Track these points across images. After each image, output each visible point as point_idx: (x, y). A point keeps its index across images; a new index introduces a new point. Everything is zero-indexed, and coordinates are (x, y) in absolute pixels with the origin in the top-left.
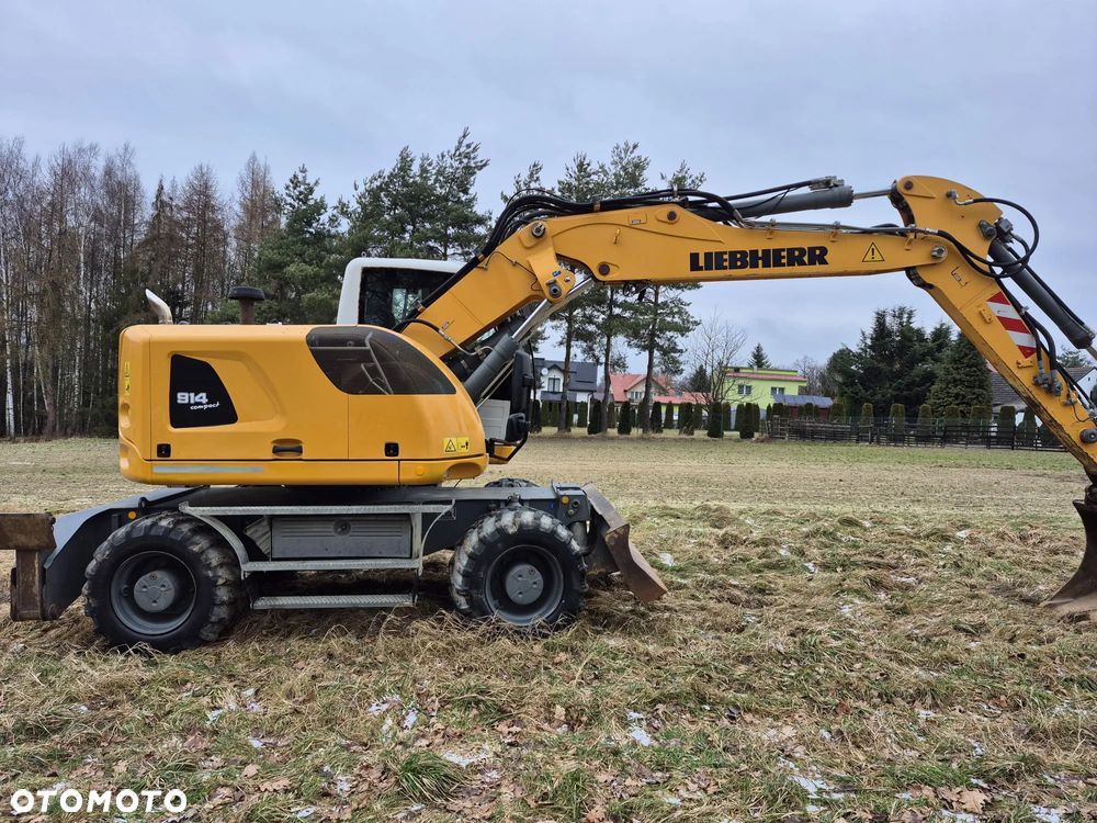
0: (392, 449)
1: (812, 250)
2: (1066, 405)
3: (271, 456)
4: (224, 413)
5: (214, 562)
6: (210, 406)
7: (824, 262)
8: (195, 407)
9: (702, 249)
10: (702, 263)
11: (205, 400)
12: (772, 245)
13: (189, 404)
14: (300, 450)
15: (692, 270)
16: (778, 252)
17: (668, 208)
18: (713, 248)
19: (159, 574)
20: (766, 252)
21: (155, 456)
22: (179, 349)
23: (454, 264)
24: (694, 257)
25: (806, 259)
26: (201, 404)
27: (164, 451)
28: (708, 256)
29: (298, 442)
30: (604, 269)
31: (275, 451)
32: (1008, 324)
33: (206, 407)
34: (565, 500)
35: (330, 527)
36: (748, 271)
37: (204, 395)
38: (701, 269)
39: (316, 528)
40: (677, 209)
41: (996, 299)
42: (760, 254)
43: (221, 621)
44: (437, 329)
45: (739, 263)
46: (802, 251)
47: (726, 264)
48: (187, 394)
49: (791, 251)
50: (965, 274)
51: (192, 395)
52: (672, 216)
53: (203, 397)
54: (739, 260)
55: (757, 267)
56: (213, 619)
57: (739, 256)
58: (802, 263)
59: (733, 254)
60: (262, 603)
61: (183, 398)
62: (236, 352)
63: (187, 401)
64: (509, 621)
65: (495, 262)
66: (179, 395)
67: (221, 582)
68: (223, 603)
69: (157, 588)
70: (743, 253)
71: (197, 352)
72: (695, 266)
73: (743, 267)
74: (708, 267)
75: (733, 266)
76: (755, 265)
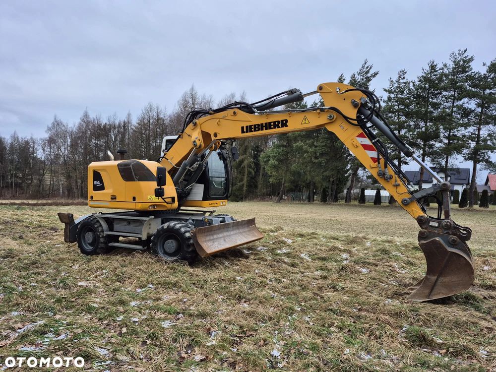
0: (134, 199)
1: (282, 121)
2: (394, 186)
3: (110, 200)
4: (103, 187)
5: (100, 231)
7: (287, 126)
9: (245, 125)
10: (245, 130)
12: (268, 121)
13: (96, 185)
14: (116, 198)
16: (270, 123)
17: (233, 110)
18: (249, 124)
19: (90, 233)
20: (266, 124)
21: (90, 199)
22: (95, 169)
23: (175, 137)
24: (243, 128)
25: (280, 125)
27: (92, 198)
28: (247, 127)
29: (116, 196)
30: (216, 135)
31: (112, 199)
33: (99, 185)
34: (206, 220)
35: (126, 223)
36: (260, 132)
38: (244, 132)
39: (123, 223)
40: (237, 110)
42: (264, 125)
43: (102, 248)
44: (168, 160)
45: (257, 129)
46: (278, 122)
47: (253, 130)
49: (275, 122)
51: (97, 182)
52: (235, 113)
53: (99, 183)
56: (99, 247)
58: (279, 127)
59: (255, 126)
60: (110, 244)
62: (105, 169)
65: (185, 135)
66: (95, 182)
67: (101, 236)
68: (101, 243)
69: (89, 237)
70: (258, 125)
71: (98, 170)
72: (243, 132)
73: (259, 130)
74: (247, 132)
75: (255, 131)
76: (262, 130)
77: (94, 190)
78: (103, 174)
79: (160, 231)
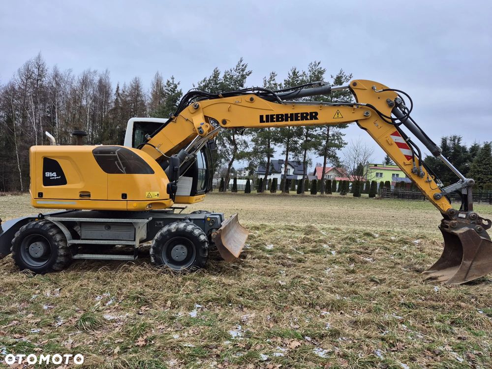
0: (124, 196)
1: (311, 113)
2: (427, 182)
3: (79, 198)
4: (62, 181)
5: (58, 239)
7: (317, 119)
8: (52, 178)
9: (265, 114)
10: (265, 119)
11: (55, 175)
12: (294, 112)
13: (50, 177)
14: (89, 196)
15: (260, 122)
16: (297, 114)
17: (250, 96)
18: (269, 113)
19: (38, 243)
20: (292, 115)
21: (37, 197)
22: (46, 155)
23: (164, 120)
24: (261, 117)
25: (309, 117)
26: (54, 177)
27: (40, 195)
28: (267, 116)
29: (89, 192)
30: (224, 122)
31: (81, 196)
32: (400, 145)
33: (56, 178)
34: (209, 219)
35: (103, 227)
36: (284, 123)
37: (55, 173)
38: (264, 122)
39: (98, 227)
40: (254, 97)
41: (395, 134)
42: (289, 115)
43: (61, 263)
44: (155, 147)
45: (280, 120)
46: (307, 114)
47: (275, 120)
48: (49, 173)
49: (302, 114)
50: (380, 123)
51: (51, 173)
52: (252, 99)
53: (54, 174)
54: (280, 118)
55: (288, 121)
56: (57, 261)
57: (280, 116)
58: (307, 119)
59: (277, 116)
60: (76, 257)
61: (48, 174)
62: (67, 156)
63: (49, 176)
64: (171, 268)
65: (179, 119)
66: (46, 173)
67: (60, 247)
68: (61, 256)
69: (37, 249)
70: (282, 115)
71: (52, 157)
72: (262, 121)
73: (282, 121)
74: (267, 121)
75: (278, 121)
76: (287, 120)
77: (45, 185)
78: (62, 164)
79: (166, 235)
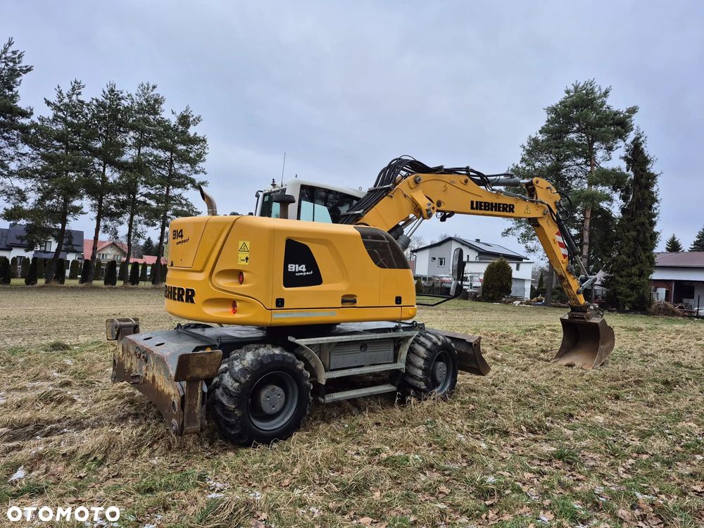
0: (398, 300)
1: (510, 205)
3: (339, 305)
4: (315, 279)
6: (307, 273)
7: (513, 212)
8: (299, 274)
11: (304, 270)
13: (295, 272)
14: (355, 302)
15: (471, 208)
17: (464, 177)
18: (479, 200)
20: (495, 204)
21: (274, 307)
22: (291, 236)
24: (472, 202)
25: (508, 209)
26: (302, 272)
27: (280, 303)
29: (355, 296)
30: (439, 204)
31: (343, 301)
32: (560, 244)
33: (305, 274)
35: (357, 348)
36: (489, 212)
37: (304, 266)
38: (474, 208)
39: (352, 349)
40: (467, 178)
41: (558, 234)
45: (487, 208)
46: (507, 205)
47: (483, 208)
48: (294, 265)
49: (503, 205)
50: (550, 222)
51: (297, 266)
52: (466, 181)
53: (303, 268)
54: (487, 206)
57: (487, 204)
59: (485, 203)
61: (292, 268)
62: (324, 239)
63: (294, 270)
65: (397, 194)
70: (489, 203)
71: (302, 239)
73: (488, 210)
74: (477, 209)
75: (485, 209)
77: (286, 285)
